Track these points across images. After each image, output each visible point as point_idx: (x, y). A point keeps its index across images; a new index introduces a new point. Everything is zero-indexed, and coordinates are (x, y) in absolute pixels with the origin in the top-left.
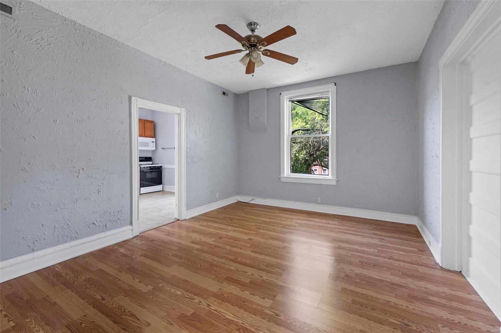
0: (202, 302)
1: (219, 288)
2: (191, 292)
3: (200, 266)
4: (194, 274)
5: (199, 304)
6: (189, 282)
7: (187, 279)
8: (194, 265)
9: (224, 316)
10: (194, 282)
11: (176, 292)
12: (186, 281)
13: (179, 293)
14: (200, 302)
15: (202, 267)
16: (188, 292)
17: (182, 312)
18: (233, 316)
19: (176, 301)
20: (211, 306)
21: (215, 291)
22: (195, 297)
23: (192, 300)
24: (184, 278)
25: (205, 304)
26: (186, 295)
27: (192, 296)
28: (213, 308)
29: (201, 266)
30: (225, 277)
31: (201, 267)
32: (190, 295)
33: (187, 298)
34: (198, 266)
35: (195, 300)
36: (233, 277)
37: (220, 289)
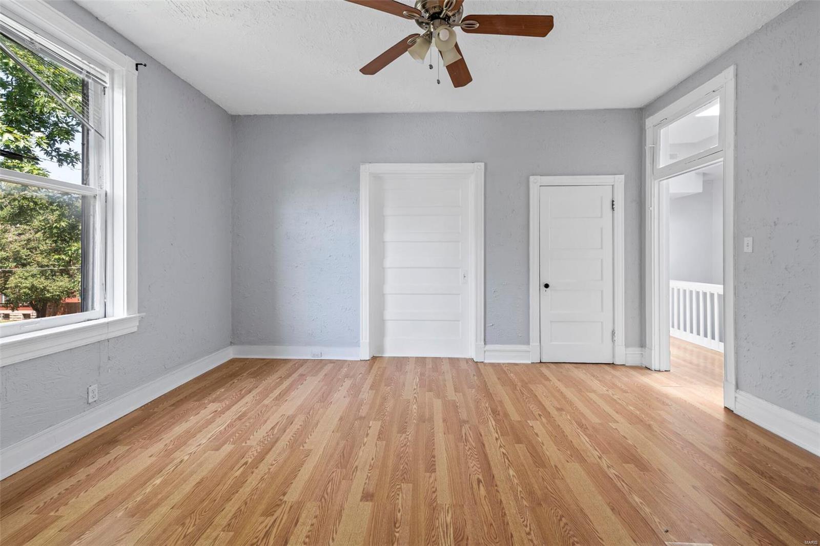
0: (606, 466)
1: (569, 464)
2: (615, 486)
3: (560, 520)
4: (587, 511)
5: (612, 466)
6: (608, 504)
7: (609, 510)
8: (571, 533)
9: (590, 441)
10: (600, 498)
11: (641, 503)
12: (613, 509)
13: (637, 499)
14: (608, 467)
15: (560, 513)
16: (619, 489)
17: (642, 473)
18: (581, 436)
19: (645, 490)
20: (598, 456)
21: (577, 464)
22: (612, 477)
23: (620, 476)
24: (613, 517)
25: (604, 461)
26: (626, 488)
27: (616, 480)
28: (597, 453)
29: (559, 518)
30: (541, 469)
31: (562, 516)
32: (619, 484)
33: (626, 484)
34: (566, 524)
35: (614, 474)
36: (532, 462)
37: (568, 462)
